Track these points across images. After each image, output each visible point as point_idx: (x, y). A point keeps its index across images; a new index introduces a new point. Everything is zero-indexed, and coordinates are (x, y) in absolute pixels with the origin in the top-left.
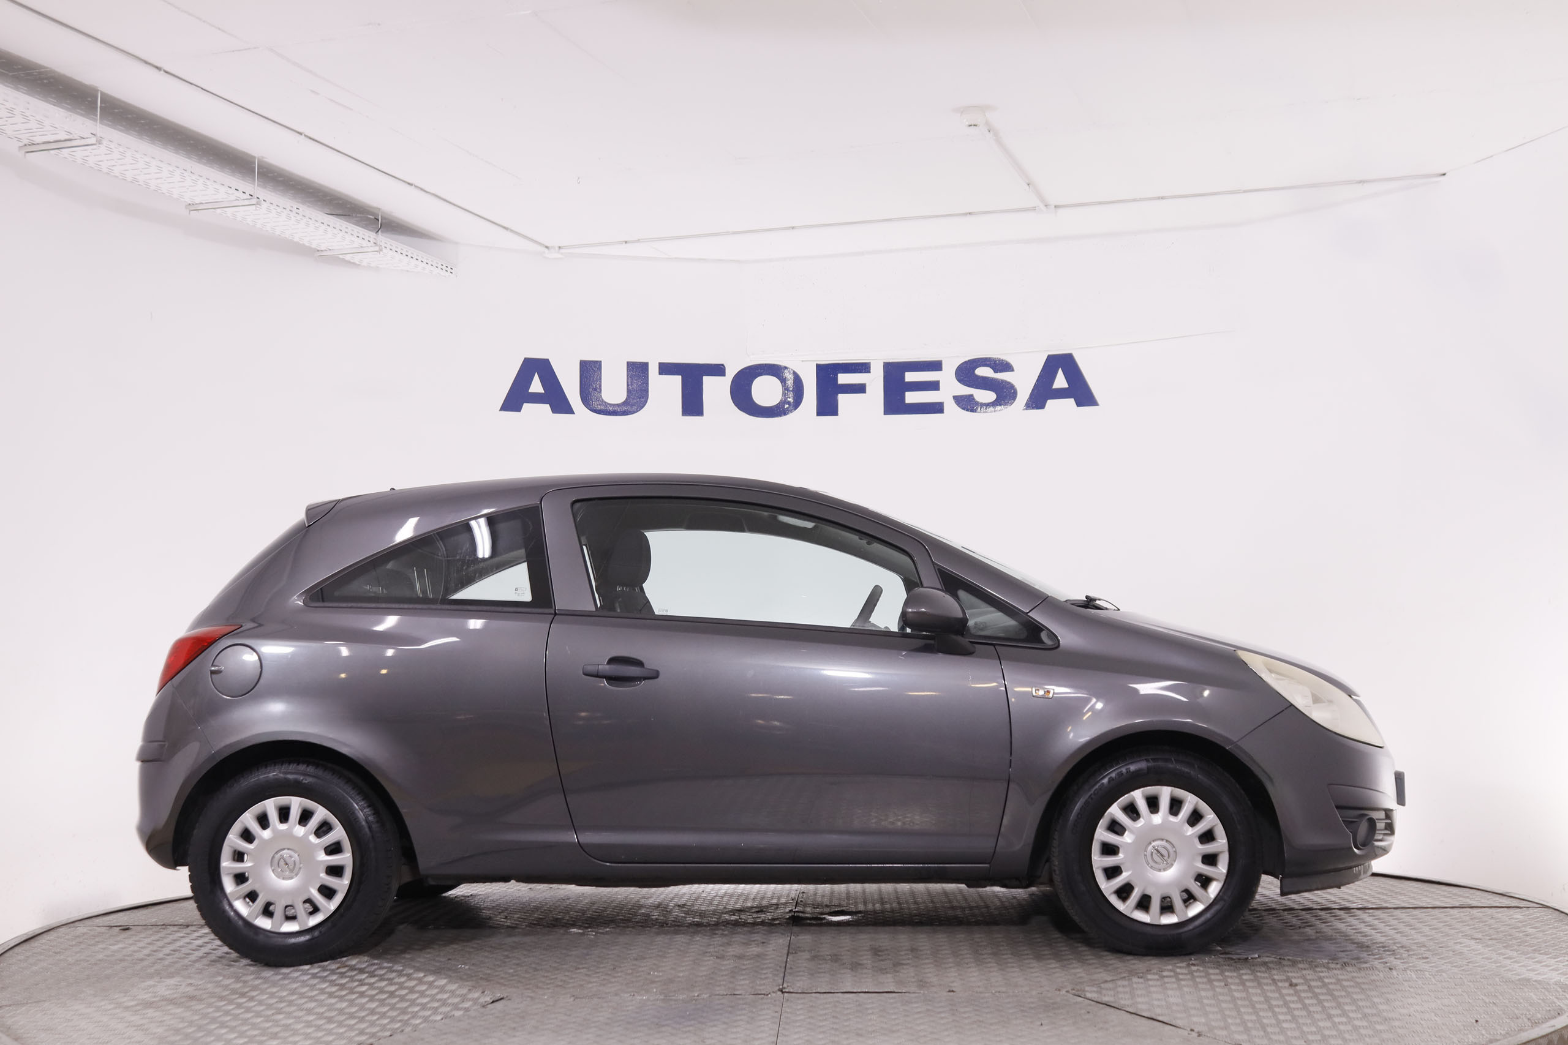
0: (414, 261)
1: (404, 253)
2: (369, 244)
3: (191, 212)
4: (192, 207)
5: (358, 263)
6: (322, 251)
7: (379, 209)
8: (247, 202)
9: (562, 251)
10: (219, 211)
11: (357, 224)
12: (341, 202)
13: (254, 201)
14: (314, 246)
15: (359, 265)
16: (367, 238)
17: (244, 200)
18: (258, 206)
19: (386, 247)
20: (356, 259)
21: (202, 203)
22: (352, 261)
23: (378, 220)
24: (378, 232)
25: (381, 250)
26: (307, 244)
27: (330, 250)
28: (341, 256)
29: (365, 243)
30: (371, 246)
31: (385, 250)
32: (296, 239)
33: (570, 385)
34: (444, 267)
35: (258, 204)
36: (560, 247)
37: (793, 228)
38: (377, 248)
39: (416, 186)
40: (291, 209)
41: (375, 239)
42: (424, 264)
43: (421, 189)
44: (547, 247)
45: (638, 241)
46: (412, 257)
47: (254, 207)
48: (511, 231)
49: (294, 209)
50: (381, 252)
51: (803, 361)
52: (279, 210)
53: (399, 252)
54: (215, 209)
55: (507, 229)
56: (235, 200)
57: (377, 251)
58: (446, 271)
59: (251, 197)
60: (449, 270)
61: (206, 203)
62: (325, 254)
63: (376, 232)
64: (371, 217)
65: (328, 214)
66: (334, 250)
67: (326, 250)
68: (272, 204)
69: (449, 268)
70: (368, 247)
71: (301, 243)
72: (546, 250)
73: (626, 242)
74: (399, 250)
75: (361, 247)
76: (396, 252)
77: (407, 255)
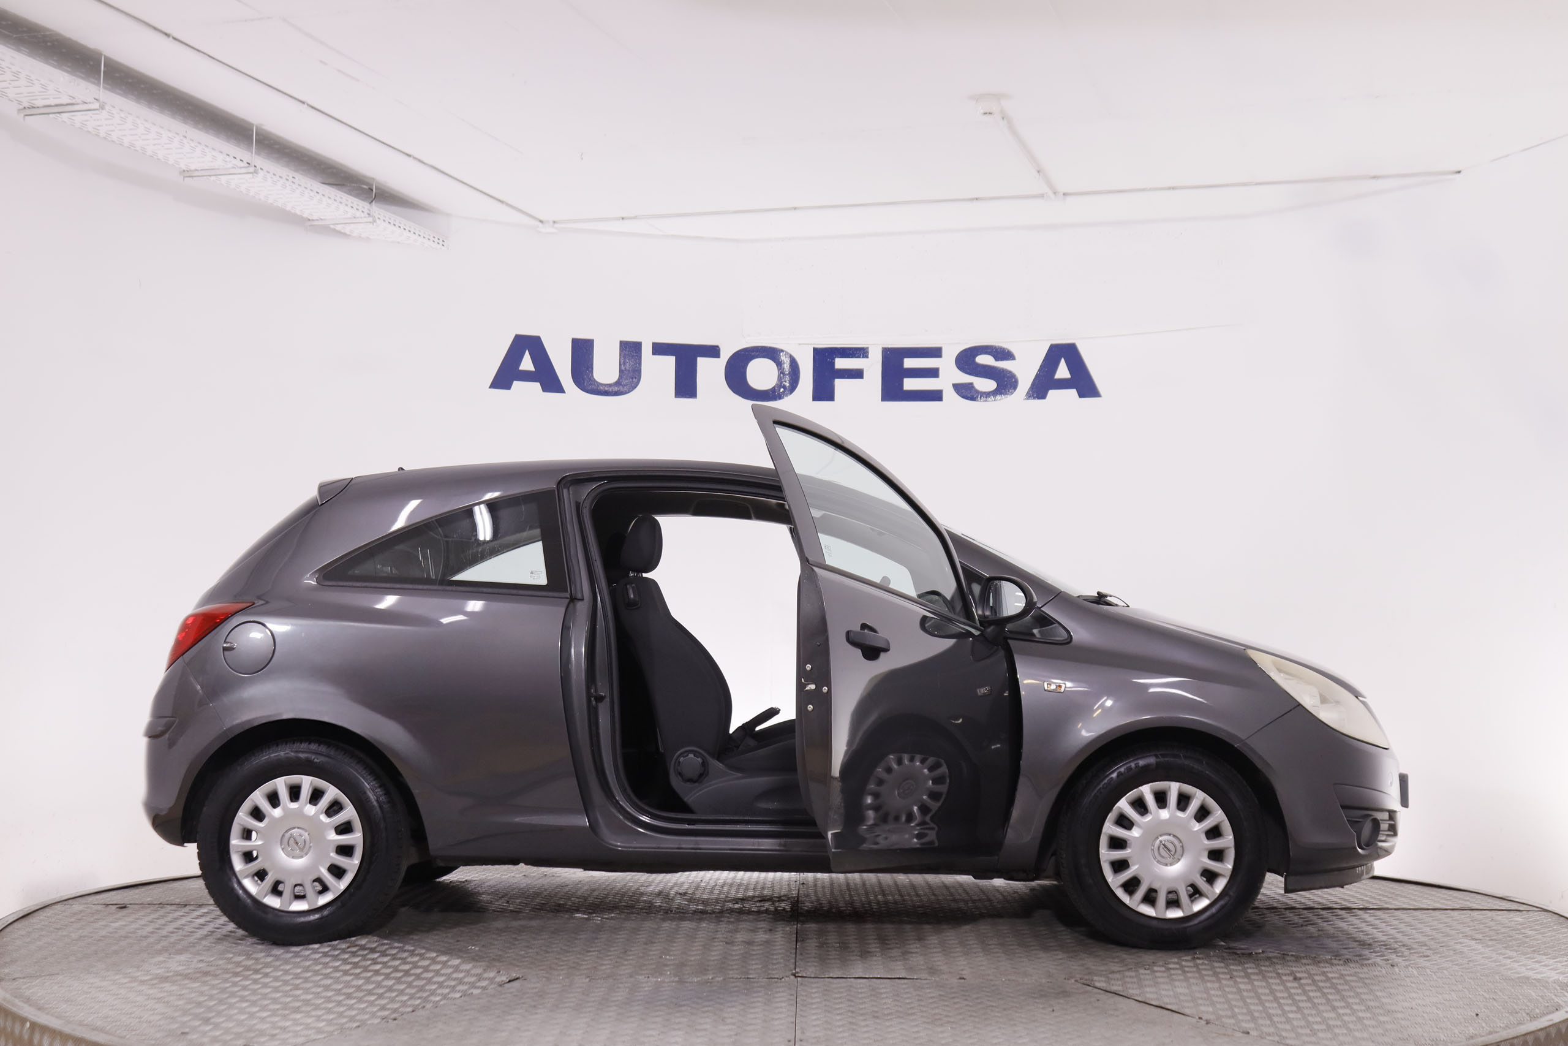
0: (406, 233)
1: (397, 224)
2: (363, 215)
3: (186, 179)
4: (187, 173)
5: (348, 233)
6: (313, 220)
7: (373, 179)
8: (244, 170)
9: (556, 225)
10: (213, 178)
11: (350, 193)
12: (335, 171)
13: (251, 169)
14: (305, 215)
15: (349, 235)
16: (360, 208)
17: (241, 168)
18: (255, 174)
19: (379, 218)
20: (347, 229)
21: (196, 170)
22: (343, 231)
23: (373, 190)
24: (372, 201)
25: (374, 221)
26: (299, 213)
27: (321, 219)
28: (332, 226)
29: (358, 214)
30: (365, 217)
31: (377, 221)
32: (288, 209)
33: (562, 364)
34: (436, 240)
35: (256, 172)
36: (554, 222)
37: (794, 209)
38: (371, 219)
39: (414, 158)
40: (287, 178)
42: (416, 237)
43: (420, 161)
44: (541, 221)
45: (635, 218)
46: (405, 229)
47: (251, 175)
48: (507, 204)
49: (290, 178)
50: (375, 224)
51: (799, 344)
52: (275, 178)
53: (392, 223)
54: (210, 176)
55: (501, 202)
56: (234, 168)
57: (370, 222)
58: (438, 243)
59: (248, 165)
60: (441, 242)
61: (201, 170)
62: (316, 223)
63: (370, 203)
64: (365, 187)
65: (323, 183)
66: (325, 220)
67: (317, 220)
68: (268, 172)
69: (441, 240)
70: (361, 218)
71: (293, 211)
72: (540, 224)
73: (623, 219)
74: (392, 221)
75: (355, 218)
76: (389, 223)
77: (400, 227)
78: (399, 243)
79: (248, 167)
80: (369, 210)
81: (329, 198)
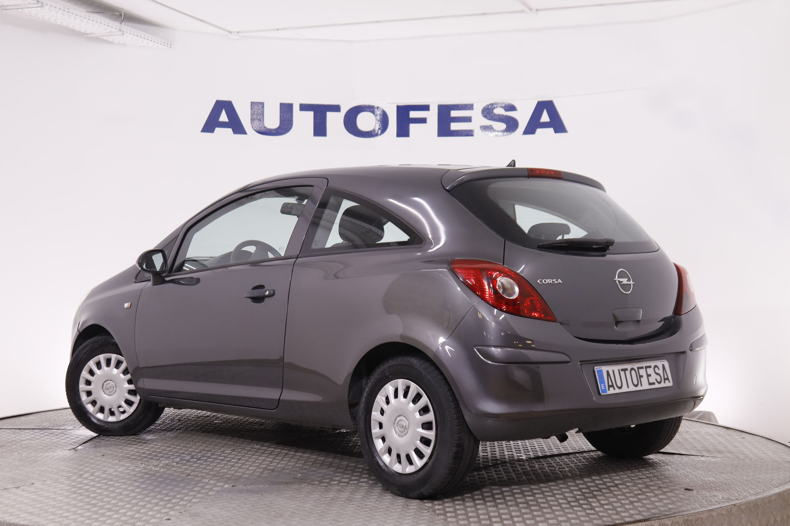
1: (139, 35)
2: (116, 30)
3: (2, 11)
4: (3, 8)
5: (112, 41)
6: (88, 34)
7: (122, 9)
8: (35, 5)
9: (239, 34)
10: (20, 10)
11: (109, 17)
12: (98, 4)
13: (39, 5)
14: (83, 31)
15: (113, 43)
16: (115, 27)
17: (33, 4)
19: (127, 32)
20: (111, 39)
21: (8, 6)
22: (108, 40)
23: (122, 15)
25: (123, 34)
26: (78, 30)
27: (93, 33)
28: (101, 37)
29: (113, 30)
30: (118, 32)
31: (126, 34)
32: (71, 27)
33: (245, 117)
34: (166, 44)
35: (42, 6)
36: (238, 32)
38: (121, 33)
40: (64, 9)
41: (119, 27)
42: (153, 42)
44: (230, 32)
45: (285, 29)
46: (144, 38)
47: (40, 8)
48: (206, 22)
49: (66, 9)
51: (389, 103)
52: (56, 10)
54: (18, 9)
56: (29, 4)
57: (120, 35)
59: (37, 2)
60: (169, 45)
61: (11, 5)
62: (89, 36)
63: (121, 23)
64: (117, 13)
65: (87, 12)
66: (95, 33)
67: (90, 34)
68: (51, 6)
69: (169, 44)
70: (115, 32)
71: (74, 29)
72: (229, 34)
73: (278, 30)
74: (136, 34)
75: (112, 32)
76: (134, 35)
77: (141, 37)
78: (143, 46)
79: (38, 3)
81: (93, 21)
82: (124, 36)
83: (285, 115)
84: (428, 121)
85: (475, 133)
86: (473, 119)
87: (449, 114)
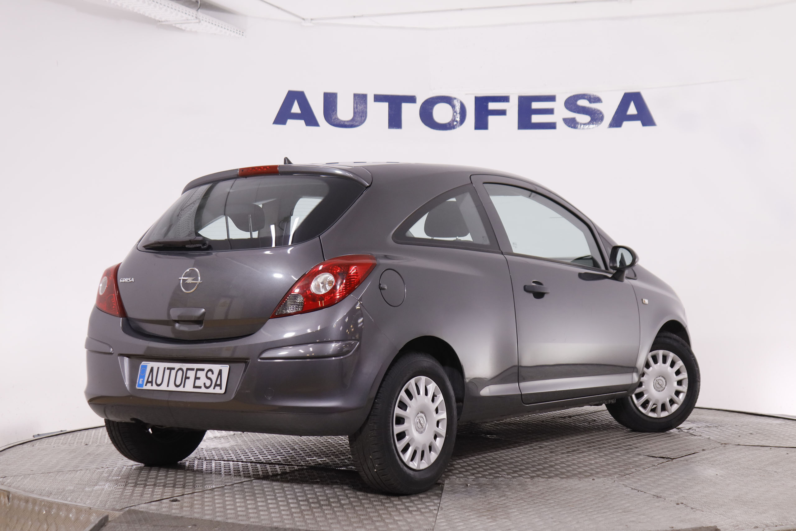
0: (219, 28)
1: (214, 23)
2: (192, 18)
6: (162, 21)
9: (313, 21)
11: (184, 4)
14: (157, 18)
15: (185, 30)
16: (191, 14)
19: (203, 20)
20: (183, 27)
22: (180, 27)
23: (198, 3)
24: (199, 9)
25: (200, 22)
26: (153, 17)
27: (167, 21)
28: (174, 25)
29: (190, 17)
30: (194, 19)
31: (202, 22)
32: (147, 15)
34: (238, 32)
36: (312, 19)
37: (461, 10)
38: (197, 21)
42: (226, 30)
44: (303, 19)
45: (362, 16)
46: (219, 26)
48: (282, 10)
51: (466, 94)
53: (211, 23)
55: (278, 8)
57: (197, 22)
58: (240, 34)
62: (164, 23)
63: (197, 10)
64: (194, 1)
66: (169, 21)
67: (164, 21)
69: (241, 32)
70: (192, 20)
71: (149, 16)
72: (303, 21)
73: (354, 17)
74: (211, 22)
75: (188, 20)
76: (209, 22)
77: (215, 25)
78: (215, 34)
80: (196, 15)
81: (172, 8)
82: (200, 24)
83: (358, 105)
84: (508, 113)
85: (558, 126)
86: (555, 111)
87: (530, 106)
